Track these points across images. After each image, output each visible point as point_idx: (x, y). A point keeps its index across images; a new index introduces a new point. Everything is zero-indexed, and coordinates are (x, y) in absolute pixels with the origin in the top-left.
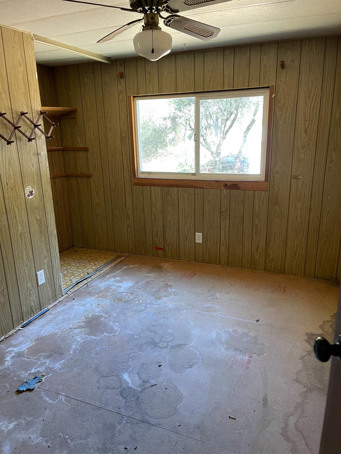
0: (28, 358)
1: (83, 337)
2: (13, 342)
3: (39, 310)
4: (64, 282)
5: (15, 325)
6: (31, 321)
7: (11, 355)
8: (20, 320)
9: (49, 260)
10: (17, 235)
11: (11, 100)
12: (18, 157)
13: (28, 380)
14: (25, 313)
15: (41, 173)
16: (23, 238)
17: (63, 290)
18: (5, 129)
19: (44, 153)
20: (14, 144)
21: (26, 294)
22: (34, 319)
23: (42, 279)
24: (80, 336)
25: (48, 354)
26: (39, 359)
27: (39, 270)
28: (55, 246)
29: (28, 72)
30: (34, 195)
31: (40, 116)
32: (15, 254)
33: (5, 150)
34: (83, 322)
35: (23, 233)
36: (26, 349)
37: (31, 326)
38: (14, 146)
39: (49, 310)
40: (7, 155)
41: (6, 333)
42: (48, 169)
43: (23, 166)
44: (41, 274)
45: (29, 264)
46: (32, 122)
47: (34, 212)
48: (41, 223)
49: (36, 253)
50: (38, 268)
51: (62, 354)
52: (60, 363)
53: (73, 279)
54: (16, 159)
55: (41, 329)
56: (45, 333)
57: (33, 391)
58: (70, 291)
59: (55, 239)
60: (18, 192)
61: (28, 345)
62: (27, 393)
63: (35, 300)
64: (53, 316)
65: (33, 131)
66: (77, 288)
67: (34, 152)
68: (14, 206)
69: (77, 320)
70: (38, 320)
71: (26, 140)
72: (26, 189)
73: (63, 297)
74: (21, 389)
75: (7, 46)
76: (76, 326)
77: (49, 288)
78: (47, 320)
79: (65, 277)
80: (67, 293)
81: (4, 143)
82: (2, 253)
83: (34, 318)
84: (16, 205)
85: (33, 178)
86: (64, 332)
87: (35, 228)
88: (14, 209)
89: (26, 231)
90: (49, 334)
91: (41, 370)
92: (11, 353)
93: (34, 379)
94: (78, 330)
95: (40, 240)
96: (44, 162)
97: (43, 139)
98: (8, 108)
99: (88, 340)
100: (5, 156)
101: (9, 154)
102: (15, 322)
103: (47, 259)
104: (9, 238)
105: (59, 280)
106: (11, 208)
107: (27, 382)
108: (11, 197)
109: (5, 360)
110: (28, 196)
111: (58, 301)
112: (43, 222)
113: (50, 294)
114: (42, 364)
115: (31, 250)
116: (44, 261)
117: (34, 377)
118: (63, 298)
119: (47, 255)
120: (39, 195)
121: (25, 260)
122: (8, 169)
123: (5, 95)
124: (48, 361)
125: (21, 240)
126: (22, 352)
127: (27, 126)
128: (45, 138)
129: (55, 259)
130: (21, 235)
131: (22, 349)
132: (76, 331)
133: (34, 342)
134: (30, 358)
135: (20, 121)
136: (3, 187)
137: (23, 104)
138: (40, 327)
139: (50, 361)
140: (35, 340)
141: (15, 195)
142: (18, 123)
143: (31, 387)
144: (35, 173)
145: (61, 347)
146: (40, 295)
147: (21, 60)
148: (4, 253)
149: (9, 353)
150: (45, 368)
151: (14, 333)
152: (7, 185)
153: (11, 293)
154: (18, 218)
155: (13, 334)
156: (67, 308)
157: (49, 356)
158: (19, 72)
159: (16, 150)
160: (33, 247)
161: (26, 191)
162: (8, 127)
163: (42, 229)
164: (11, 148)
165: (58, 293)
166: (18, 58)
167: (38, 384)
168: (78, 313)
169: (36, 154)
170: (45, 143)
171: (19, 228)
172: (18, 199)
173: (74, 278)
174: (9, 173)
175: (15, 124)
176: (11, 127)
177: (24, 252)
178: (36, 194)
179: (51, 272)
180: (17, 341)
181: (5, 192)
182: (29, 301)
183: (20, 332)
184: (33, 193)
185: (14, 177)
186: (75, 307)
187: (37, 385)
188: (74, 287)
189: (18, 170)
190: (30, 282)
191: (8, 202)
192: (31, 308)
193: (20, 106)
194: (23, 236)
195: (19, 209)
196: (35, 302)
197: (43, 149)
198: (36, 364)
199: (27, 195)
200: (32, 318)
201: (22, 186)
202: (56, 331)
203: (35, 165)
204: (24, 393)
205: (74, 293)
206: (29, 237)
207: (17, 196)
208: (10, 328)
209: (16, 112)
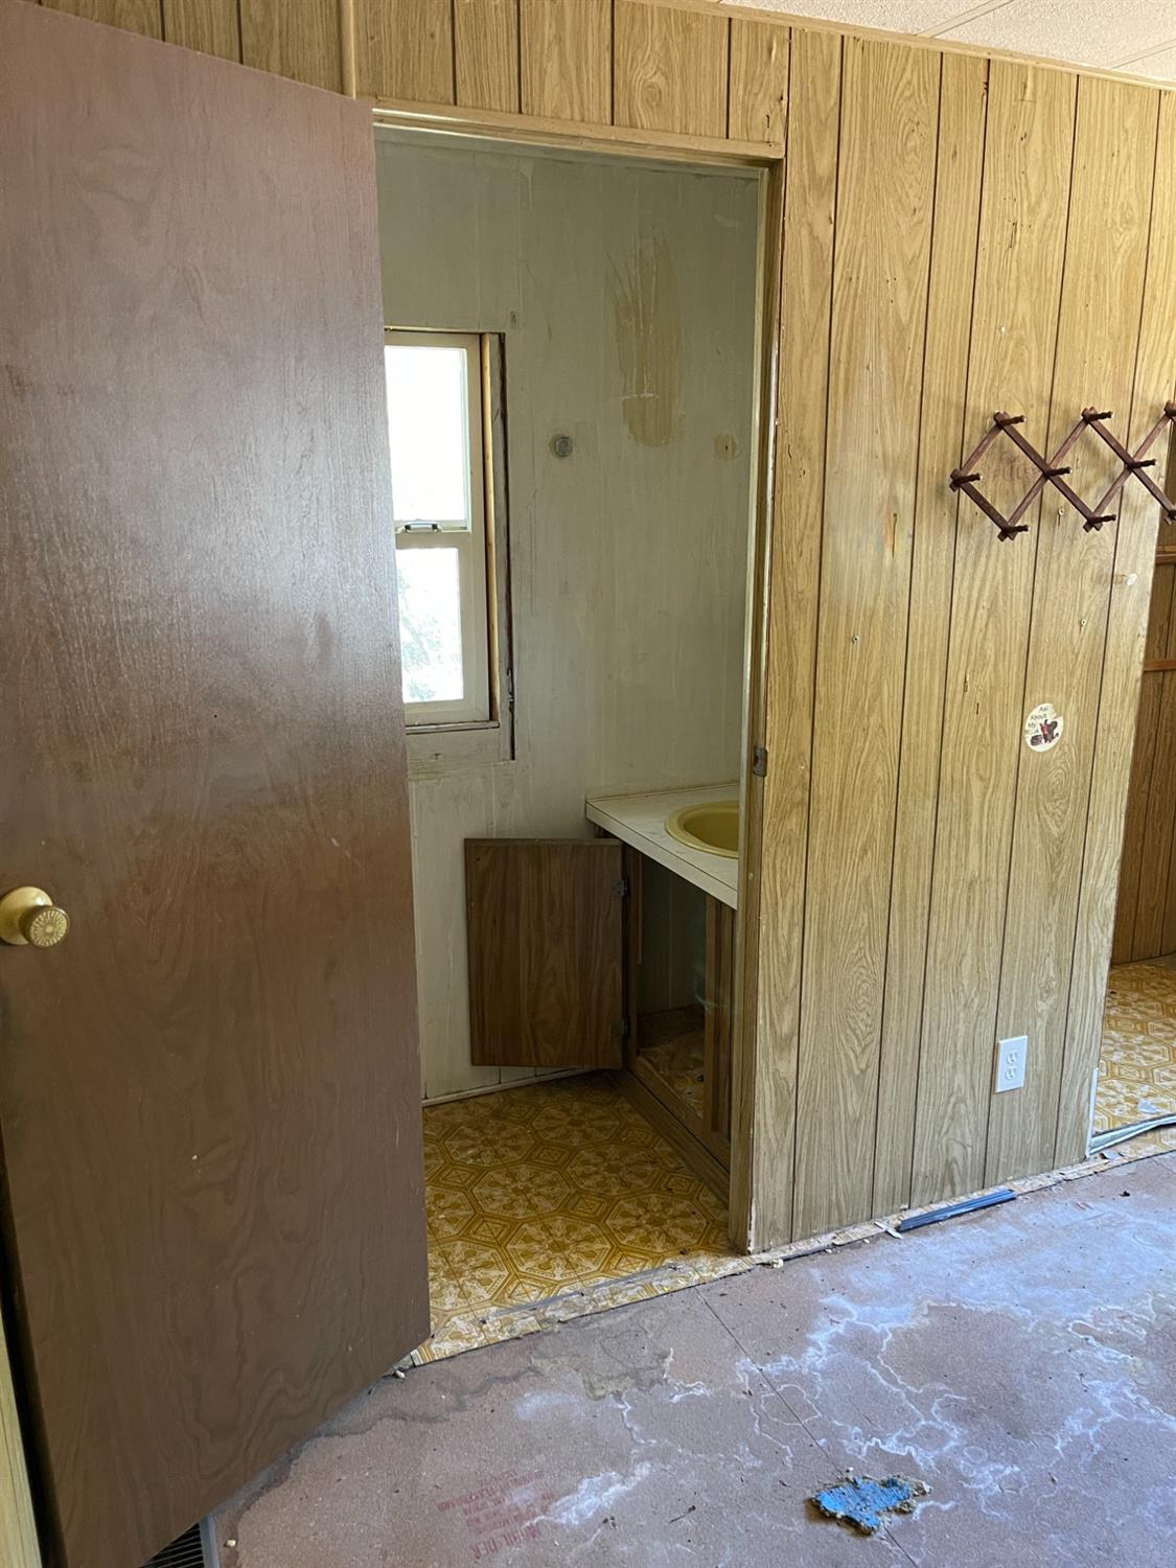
0: (886, 1374)
1: (1126, 1397)
2: (854, 1276)
3: (976, 1186)
4: (1102, 1100)
5: (878, 1210)
6: (937, 1217)
7: (834, 1329)
8: (898, 1197)
9: (1058, 1002)
10: (956, 883)
11: (1058, 368)
12: (1030, 587)
13: (865, 1478)
14: (921, 1179)
15: (1110, 654)
16: (977, 898)
17: (1089, 1135)
18: (1008, 477)
19: (1140, 574)
20: (1025, 538)
21: (942, 1109)
22: (949, 1214)
23: (1015, 1070)
24: (1112, 1386)
25: (964, 1398)
26: (924, 1403)
27: (1010, 1033)
28: (1098, 955)
29: (1154, 250)
30: (1057, 739)
31: (1160, 426)
32: (935, 953)
33: (988, 557)
34: (1141, 1323)
35: (983, 878)
36: (890, 1329)
37: (931, 1239)
38: (1026, 543)
39: (1013, 1199)
40: (990, 577)
41: (841, 1226)
42: (1142, 641)
43: (1040, 622)
44: (1014, 1052)
45: (976, 1001)
46: (1120, 451)
47: (1041, 804)
48: (1059, 854)
49: (1013, 967)
50: (1008, 1026)
51: (1016, 1433)
52: (1002, 1472)
53: (1143, 1101)
54: (1020, 596)
55: (963, 1272)
56: (975, 1299)
57: (868, 1539)
58: (1120, 1148)
59: (1104, 926)
60: (997, 721)
61: (899, 1319)
62: (845, 1533)
63: (969, 1142)
64: (1022, 1235)
65: (1115, 487)
66: (1151, 1149)
67: (1101, 570)
68: (973, 770)
69: (1117, 1304)
70: (962, 1223)
71: (1076, 523)
72: (1033, 713)
73: (1085, 1165)
74: (829, 1503)
75: (1088, 150)
76: (1109, 1326)
77: (1033, 1114)
78: (994, 1243)
79: (1113, 1077)
80: (1105, 1153)
81: (992, 532)
82: (891, 936)
83: (949, 1209)
84: (978, 770)
85: (1072, 674)
86: (1050, 1333)
87: (1032, 867)
88: (969, 786)
89: (994, 876)
90: (989, 1310)
91: (918, 1460)
92: (835, 1319)
93: (885, 1484)
94: (1114, 1353)
95: (1040, 918)
96: (1129, 614)
97: (1151, 520)
98: (1040, 398)
99: (1145, 1425)
100: (984, 580)
101: (1000, 573)
102: (878, 1200)
103: (1051, 1001)
104: (927, 890)
105: (1080, 1093)
106: (957, 776)
107: (855, 1482)
108: (967, 738)
109: (808, 1335)
110: (1033, 743)
111: (1060, 1177)
112: (1067, 850)
113: (1033, 1140)
114: (931, 1437)
115: (995, 948)
116: (1039, 1003)
117: (885, 1478)
118: (1082, 1169)
119: (1054, 983)
120: (1078, 743)
121: (966, 982)
122: (981, 630)
123: (1039, 346)
124: (956, 1433)
125: (968, 904)
126: (874, 1336)
127: (1095, 466)
128: (1162, 515)
129: (1085, 1007)
130: (971, 883)
131: (876, 1326)
132: (1103, 1354)
133: (924, 1316)
134: (895, 1383)
135: (1072, 448)
136: (949, 696)
137: (1101, 377)
138: (963, 1262)
139: (963, 1437)
140: (929, 1307)
141: (984, 730)
142: (1064, 454)
143: (866, 1518)
144: (1080, 656)
145: (1023, 1397)
146: (993, 1130)
147: (1133, 201)
148: (895, 940)
149: (831, 1317)
150: (939, 1461)
151: (867, 1241)
152: (965, 690)
153: (889, 1091)
154: (975, 820)
155: (862, 1240)
156: (1090, 1223)
157: (967, 1412)
158: (1115, 254)
159: (1028, 563)
160: (1008, 940)
161: (1029, 721)
162: (1021, 473)
163: (1058, 876)
164: (1011, 550)
165: (1065, 1141)
166: (1122, 197)
167: (894, 1516)
168: (1133, 1272)
169: (1103, 579)
170: (1156, 535)
171: (970, 857)
172: (992, 750)
173: (1149, 1095)
174: (982, 648)
175: (1048, 462)
176: (1030, 471)
177: (969, 951)
178: (1066, 739)
179: (1057, 1051)
180: (868, 1277)
181: (951, 716)
182: (944, 1141)
183: (886, 1246)
184: (1055, 732)
185: (996, 665)
186: (1125, 1234)
187: (887, 1519)
188: (1140, 1138)
189: (1020, 636)
190: (965, 1071)
191: (954, 754)
192: (948, 1165)
193: (1086, 386)
194: (977, 887)
195: (986, 788)
196: (969, 1149)
197: (1140, 561)
198: (909, 1419)
199: (1028, 738)
200: (943, 1205)
201: (1020, 700)
202: (1021, 1313)
203: (1090, 624)
204: (834, 1528)
205: (1132, 1168)
206: (1000, 896)
207: (991, 733)
208: (858, 1214)
209: (1067, 412)
